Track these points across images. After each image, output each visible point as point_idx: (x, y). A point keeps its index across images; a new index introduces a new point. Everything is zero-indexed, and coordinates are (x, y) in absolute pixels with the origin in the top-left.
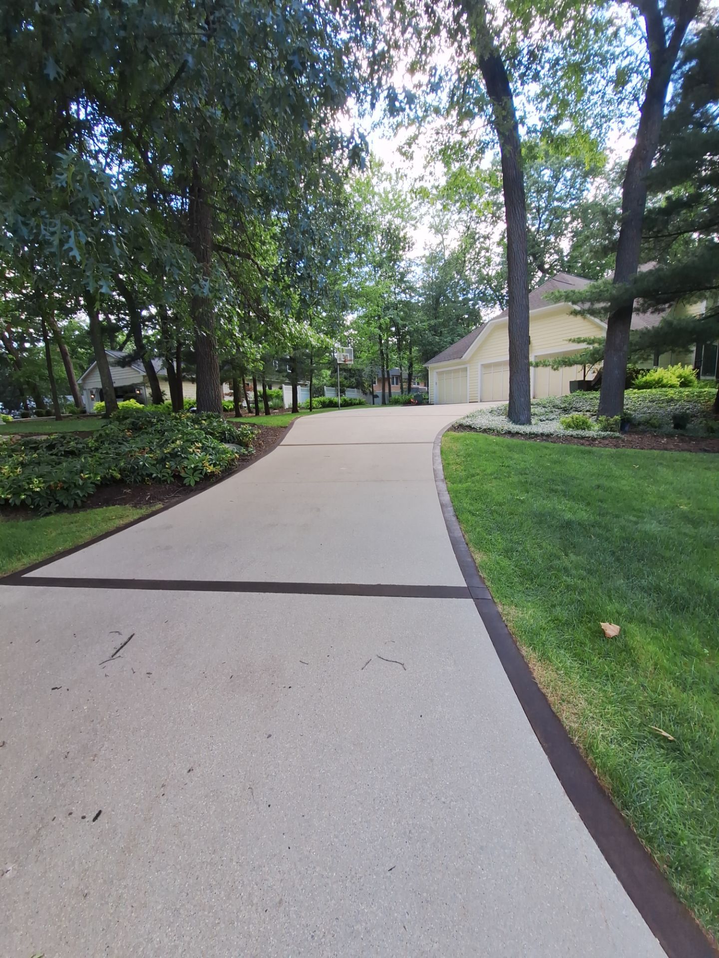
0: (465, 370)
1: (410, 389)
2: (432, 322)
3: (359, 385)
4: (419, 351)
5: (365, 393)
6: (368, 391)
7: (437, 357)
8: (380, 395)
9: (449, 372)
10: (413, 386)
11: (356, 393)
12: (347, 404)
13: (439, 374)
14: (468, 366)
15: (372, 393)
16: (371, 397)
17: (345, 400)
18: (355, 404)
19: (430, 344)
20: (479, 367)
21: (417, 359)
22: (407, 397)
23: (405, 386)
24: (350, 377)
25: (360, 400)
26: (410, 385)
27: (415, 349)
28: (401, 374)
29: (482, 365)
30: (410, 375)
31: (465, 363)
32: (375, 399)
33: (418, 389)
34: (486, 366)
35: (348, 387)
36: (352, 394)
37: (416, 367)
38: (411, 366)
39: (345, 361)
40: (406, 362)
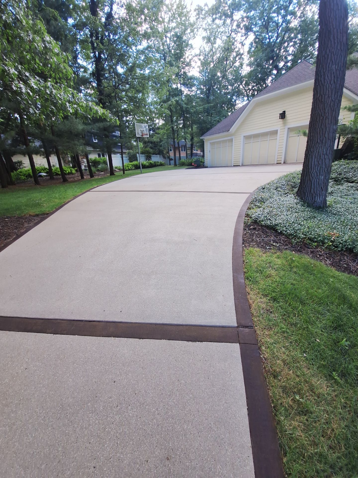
0: (232, 140)
1: (192, 154)
2: (206, 106)
3: (160, 153)
4: (197, 128)
5: (164, 157)
6: (166, 156)
7: (210, 131)
8: (173, 158)
9: (219, 143)
10: (194, 152)
11: (158, 158)
12: (152, 166)
13: (212, 144)
14: (233, 137)
15: (169, 157)
16: (168, 160)
17: (151, 163)
18: (158, 166)
19: (205, 122)
20: (242, 138)
21: (196, 134)
22: (190, 161)
23: (189, 152)
24: (155, 147)
25: (161, 163)
26: (192, 151)
27: (195, 127)
28: (186, 144)
29: (244, 136)
30: (192, 145)
31: (232, 135)
32: (171, 161)
33: (197, 153)
34: (247, 138)
35: (153, 154)
36: (156, 159)
37: (195, 139)
38: (192, 139)
39: (142, 135)
40: (189, 137)
